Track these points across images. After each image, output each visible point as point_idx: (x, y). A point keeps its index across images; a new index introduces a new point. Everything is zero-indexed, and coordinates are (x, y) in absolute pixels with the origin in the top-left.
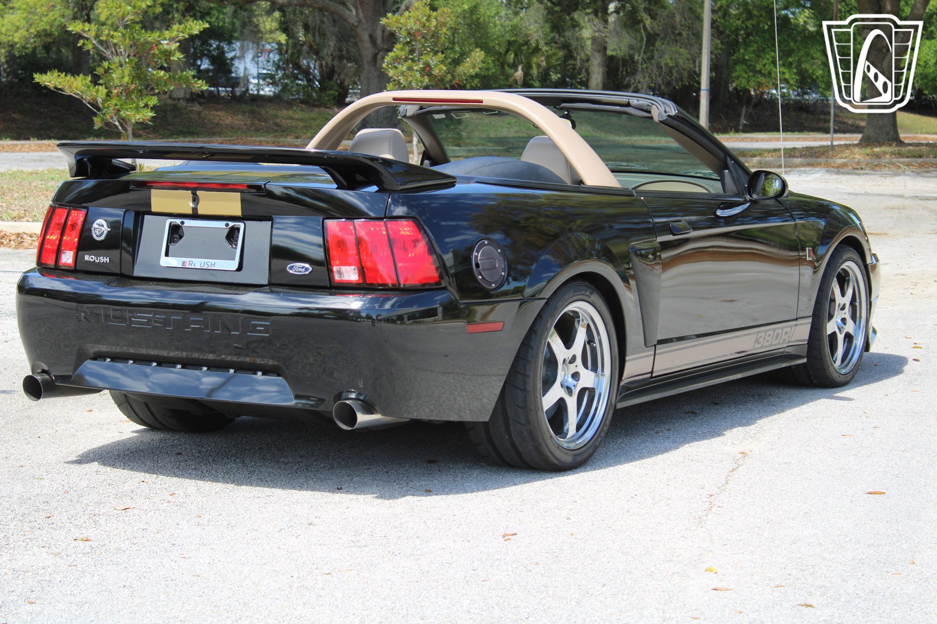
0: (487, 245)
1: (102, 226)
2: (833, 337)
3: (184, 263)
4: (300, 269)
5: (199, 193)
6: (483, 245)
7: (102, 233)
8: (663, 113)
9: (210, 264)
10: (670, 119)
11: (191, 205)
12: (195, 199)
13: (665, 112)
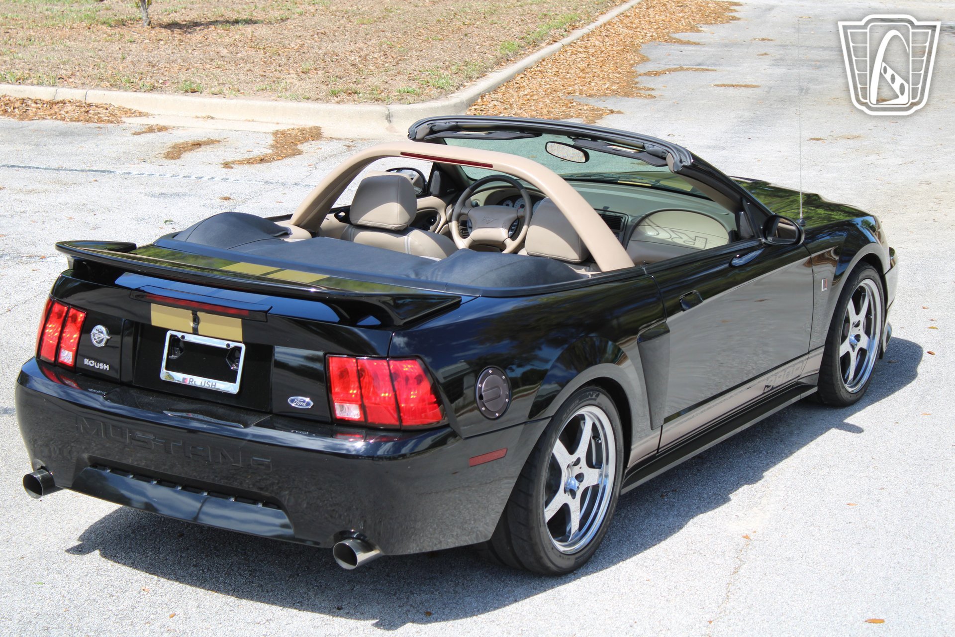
0: (491, 374)
1: (102, 332)
2: (846, 357)
3: (184, 379)
4: (301, 403)
5: (199, 314)
6: (488, 374)
7: (102, 341)
8: (678, 163)
9: (210, 384)
10: (685, 169)
11: (192, 324)
12: (196, 320)
13: (681, 162)
